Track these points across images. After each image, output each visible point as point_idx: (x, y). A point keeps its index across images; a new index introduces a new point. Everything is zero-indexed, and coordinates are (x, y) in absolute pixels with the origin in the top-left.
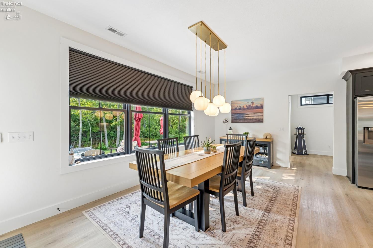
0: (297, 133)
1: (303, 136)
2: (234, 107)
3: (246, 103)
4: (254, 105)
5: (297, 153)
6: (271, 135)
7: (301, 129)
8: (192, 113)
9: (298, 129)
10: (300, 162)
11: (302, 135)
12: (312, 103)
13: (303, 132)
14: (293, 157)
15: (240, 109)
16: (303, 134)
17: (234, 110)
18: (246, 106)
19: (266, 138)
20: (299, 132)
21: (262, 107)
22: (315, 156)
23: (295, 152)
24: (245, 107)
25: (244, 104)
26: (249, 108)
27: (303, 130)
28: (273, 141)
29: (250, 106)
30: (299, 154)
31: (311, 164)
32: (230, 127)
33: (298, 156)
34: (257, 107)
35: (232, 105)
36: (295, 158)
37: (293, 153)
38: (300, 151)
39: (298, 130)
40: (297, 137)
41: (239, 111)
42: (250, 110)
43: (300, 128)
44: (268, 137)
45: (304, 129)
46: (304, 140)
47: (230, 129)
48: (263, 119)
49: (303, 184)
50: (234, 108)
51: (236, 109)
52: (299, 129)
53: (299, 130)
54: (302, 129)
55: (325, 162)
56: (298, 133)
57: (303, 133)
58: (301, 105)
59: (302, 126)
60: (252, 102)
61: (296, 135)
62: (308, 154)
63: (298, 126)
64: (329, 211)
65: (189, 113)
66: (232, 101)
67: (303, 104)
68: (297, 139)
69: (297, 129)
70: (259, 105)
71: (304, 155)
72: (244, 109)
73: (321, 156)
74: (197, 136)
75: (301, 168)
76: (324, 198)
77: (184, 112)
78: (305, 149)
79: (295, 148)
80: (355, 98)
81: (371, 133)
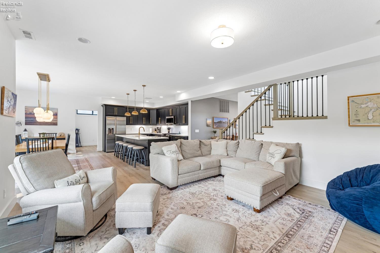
1: (79, 134)
2: (29, 112)
6: (64, 134)
13: (79, 132)
14: (76, 149)
17: (28, 114)
19: (60, 136)
20: (77, 132)
21: (57, 115)
22: (86, 146)
35: (26, 110)
36: (78, 149)
38: (77, 145)
44: (62, 135)
45: (79, 130)
46: (79, 137)
47: (26, 130)
48: (57, 123)
51: (30, 114)
52: (76, 130)
55: (93, 148)
58: (77, 114)
59: (78, 128)
62: (82, 146)
66: (25, 107)
67: (78, 113)
71: (79, 147)
73: (89, 146)
78: (80, 143)
80: (106, 116)
81: (110, 131)
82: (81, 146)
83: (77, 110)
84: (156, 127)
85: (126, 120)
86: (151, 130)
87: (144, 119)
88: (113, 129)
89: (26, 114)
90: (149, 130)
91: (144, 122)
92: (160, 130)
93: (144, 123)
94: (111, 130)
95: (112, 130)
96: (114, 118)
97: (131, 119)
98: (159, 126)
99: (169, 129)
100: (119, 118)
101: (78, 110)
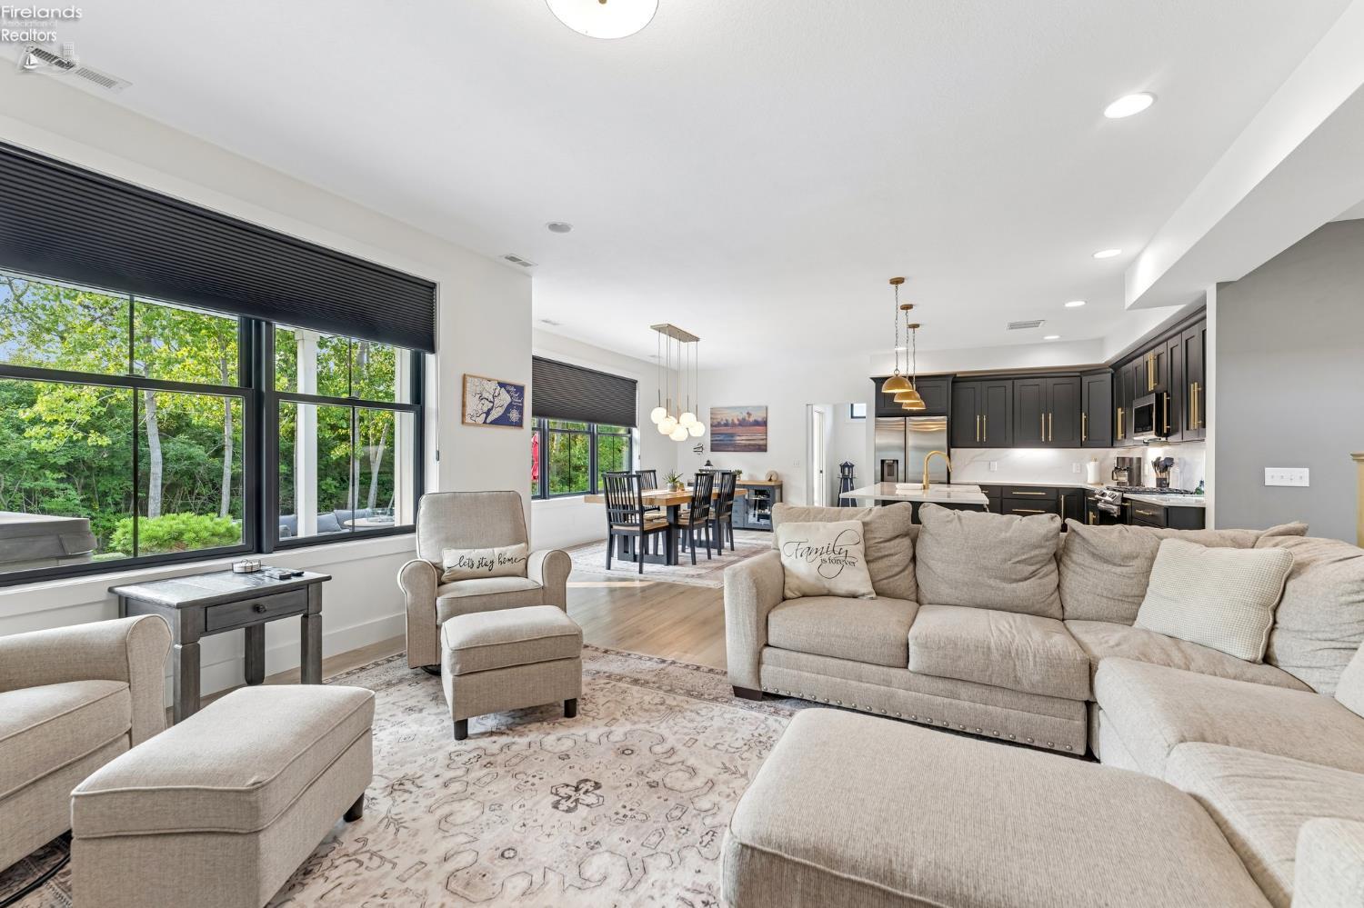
0: (842, 473)
1: (851, 480)
3: (738, 413)
4: (752, 419)
6: (777, 474)
7: (849, 467)
8: (636, 433)
9: (843, 467)
11: (849, 479)
13: (851, 472)
15: (726, 425)
16: (851, 476)
17: (715, 426)
18: (738, 420)
19: (770, 480)
20: (845, 473)
21: (764, 423)
24: (737, 422)
25: (734, 417)
26: (743, 423)
28: (781, 487)
29: (744, 419)
32: (708, 461)
34: (756, 423)
35: (713, 416)
41: (724, 430)
42: (744, 428)
43: (847, 465)
44: (773, 478)
47: (708, 464)
48: (766, 446)
50: (715, 422)
51: (719, 425)
52: (845, 466)
53: (846, 468)
54: (851, 467)
57: (851, 474)
58: (852, 417)
59: (850, 461)
60: (748, 413)
61: (840, 476)
63: (844, 461)
65: (630, 432)
67: (855, 415)
68: (841, 487)
69: (841, 466)
70: (760, 419)
72: (734, 425)
74: (654, 471)
77: (618, 430)
81: (890, 467)
83: (852, 405)
85: (945, 428)
86: (1091, 468)
87: (1047, 420)
88: (896, 462)
89: (712, 426)
90: (1083, 470)
91: (1047, 435)
93: (1046, 438)
95: (895, 466)
97: (982, 422)
100: (918, 424)
101: (855, 405)
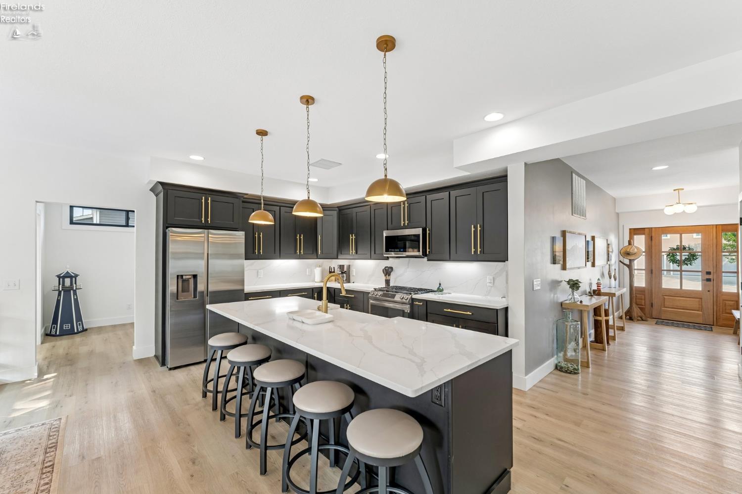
0: (61, 286)
1: (74, 291)
5: (58, 333)
7: (71, 277)
9: (62, 277)
10: (67, 354)
11: (72, 291)
12: (98, 222)
13: (76, 283)
14: (47, 345)
16: (75, 289)
20: (66, 284)
22: (100, 329)
23: (53, 332)
27: (74, 279)
30: (64, 333)
31: (92, 351)
33: (61, 340)
36: (54, 347)
37: (47, 335)
38: (67, 327)
39: (61, 279)
40: (59, 295)
43: (68, 275)
45: (76, 276)
46: (76, 301)
49: (70, 407)
52: (64, 277)
53: (66, 279)
54: (73, 277)
55: (120, 338)
56: (62, 288)
57: (75, 285)
59: (72, 271)
61: (57, 292)
62: (86, 330)
63: (63, 271)
64: (123, 440)
68: (58, 301)
69: (59, 277)
71: (78, 332)
73: (114, 327)
75: (68, 368)
76: (115, 417)
78: (79, 318)
79: (55, 321)
80: (167, 227)
81: (185, 283)
82: (84, 330)
84: (335, 264)
85: (244, 242)
86: (317, 272)
87: (300, 239)
88: (195, 276)
90: (312, 273)
91: (300, 250)
92: (345, 273)
93: (300, 252)
94: (187, 282)
95: (192, 281)
96: (197, 235)
97: (259, 238)
98: (345, 262)
99: (388, 271)
100: (216, 236)
